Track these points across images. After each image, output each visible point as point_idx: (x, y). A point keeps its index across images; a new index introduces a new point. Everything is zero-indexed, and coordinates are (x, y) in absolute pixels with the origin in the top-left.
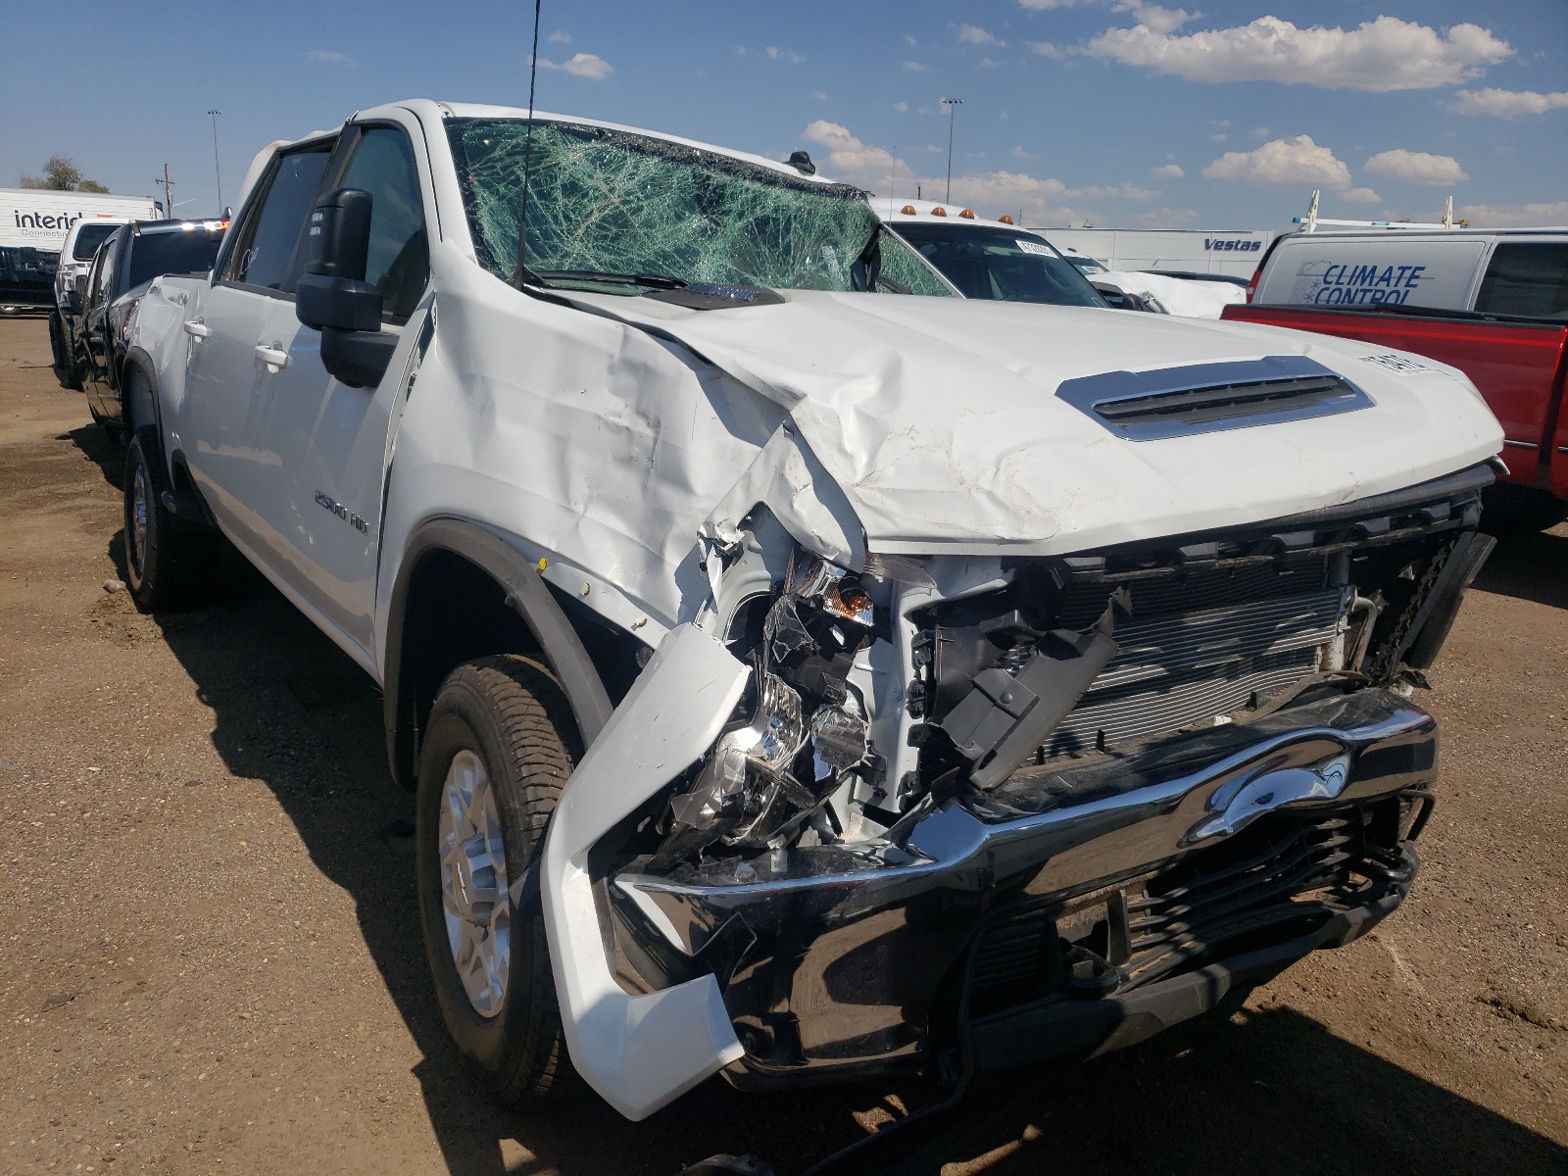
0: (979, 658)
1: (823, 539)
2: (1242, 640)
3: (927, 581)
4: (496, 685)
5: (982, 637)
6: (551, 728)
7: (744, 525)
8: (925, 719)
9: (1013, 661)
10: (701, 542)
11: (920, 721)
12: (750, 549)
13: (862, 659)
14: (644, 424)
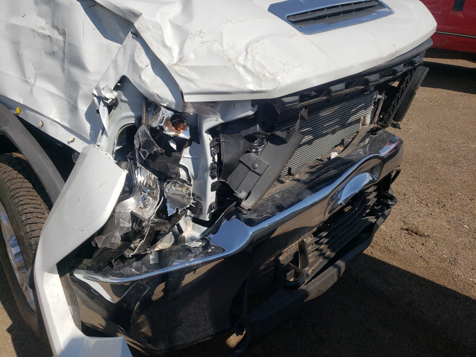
0: (241, 149)
1: (160, 95)
2: (339, 119)
3: (215, 114)
4: (5, 172)
5: (242, 138)
6: (36, 194)
7: (116, 88)
8: (218, 179)
9: (256, 146)
10: (95, 99)
11: (216, 180)
12: (122, 101)
13: (186, 153)
14: (58, 34)
